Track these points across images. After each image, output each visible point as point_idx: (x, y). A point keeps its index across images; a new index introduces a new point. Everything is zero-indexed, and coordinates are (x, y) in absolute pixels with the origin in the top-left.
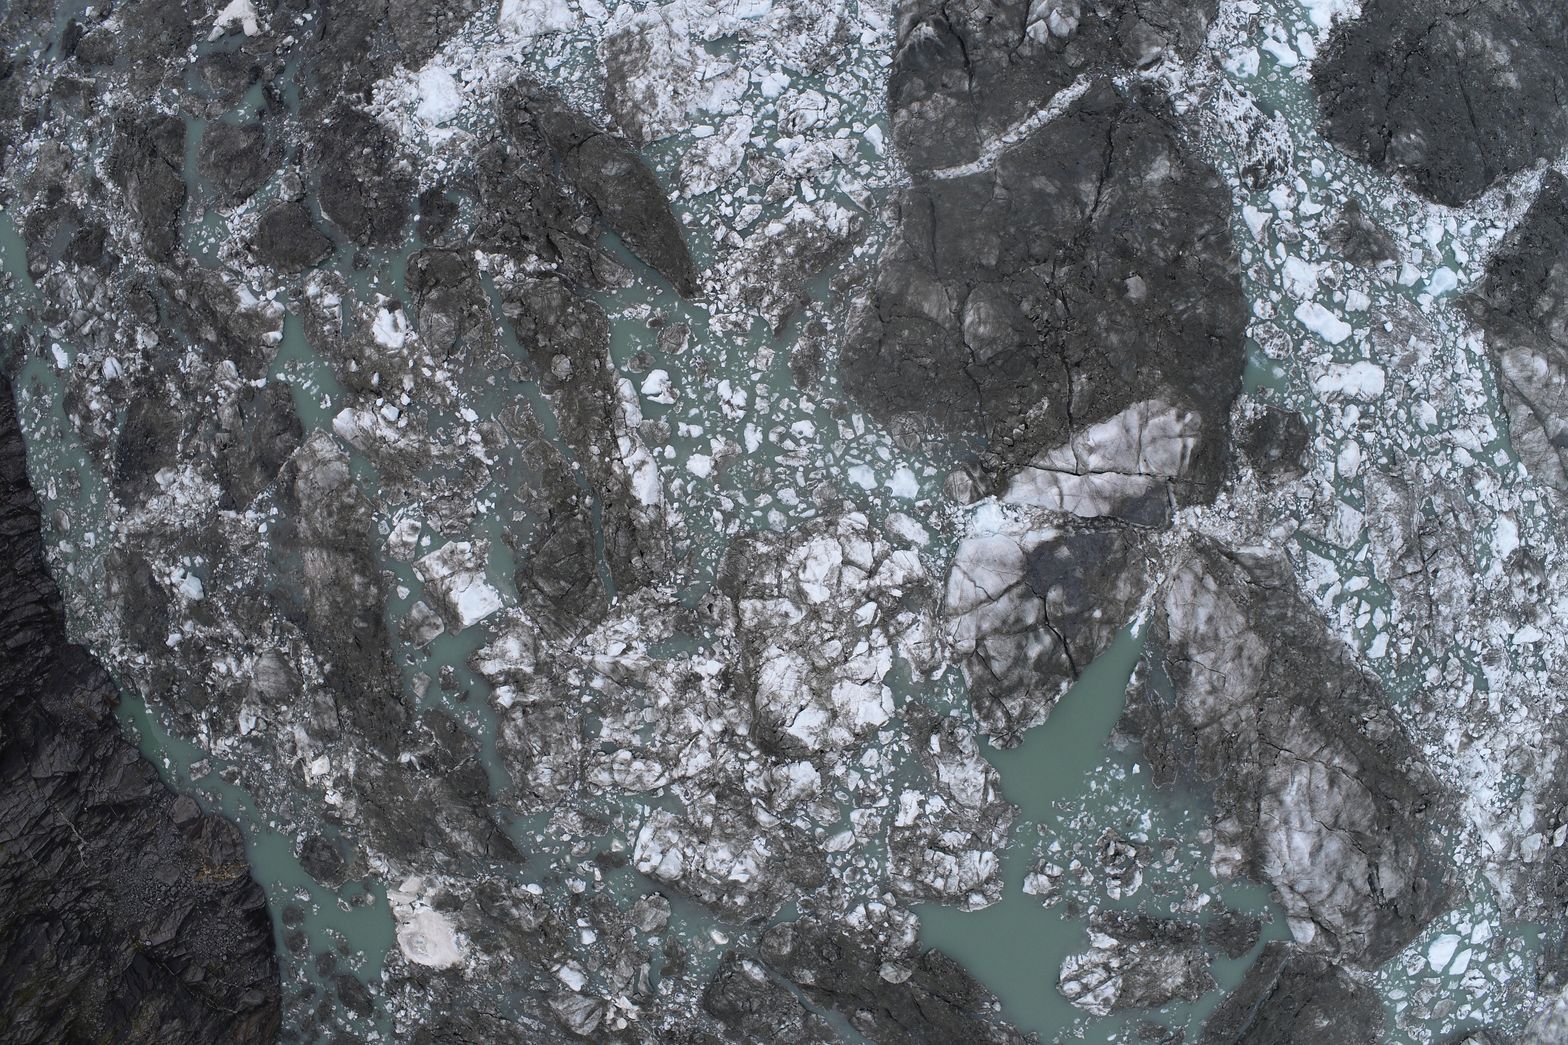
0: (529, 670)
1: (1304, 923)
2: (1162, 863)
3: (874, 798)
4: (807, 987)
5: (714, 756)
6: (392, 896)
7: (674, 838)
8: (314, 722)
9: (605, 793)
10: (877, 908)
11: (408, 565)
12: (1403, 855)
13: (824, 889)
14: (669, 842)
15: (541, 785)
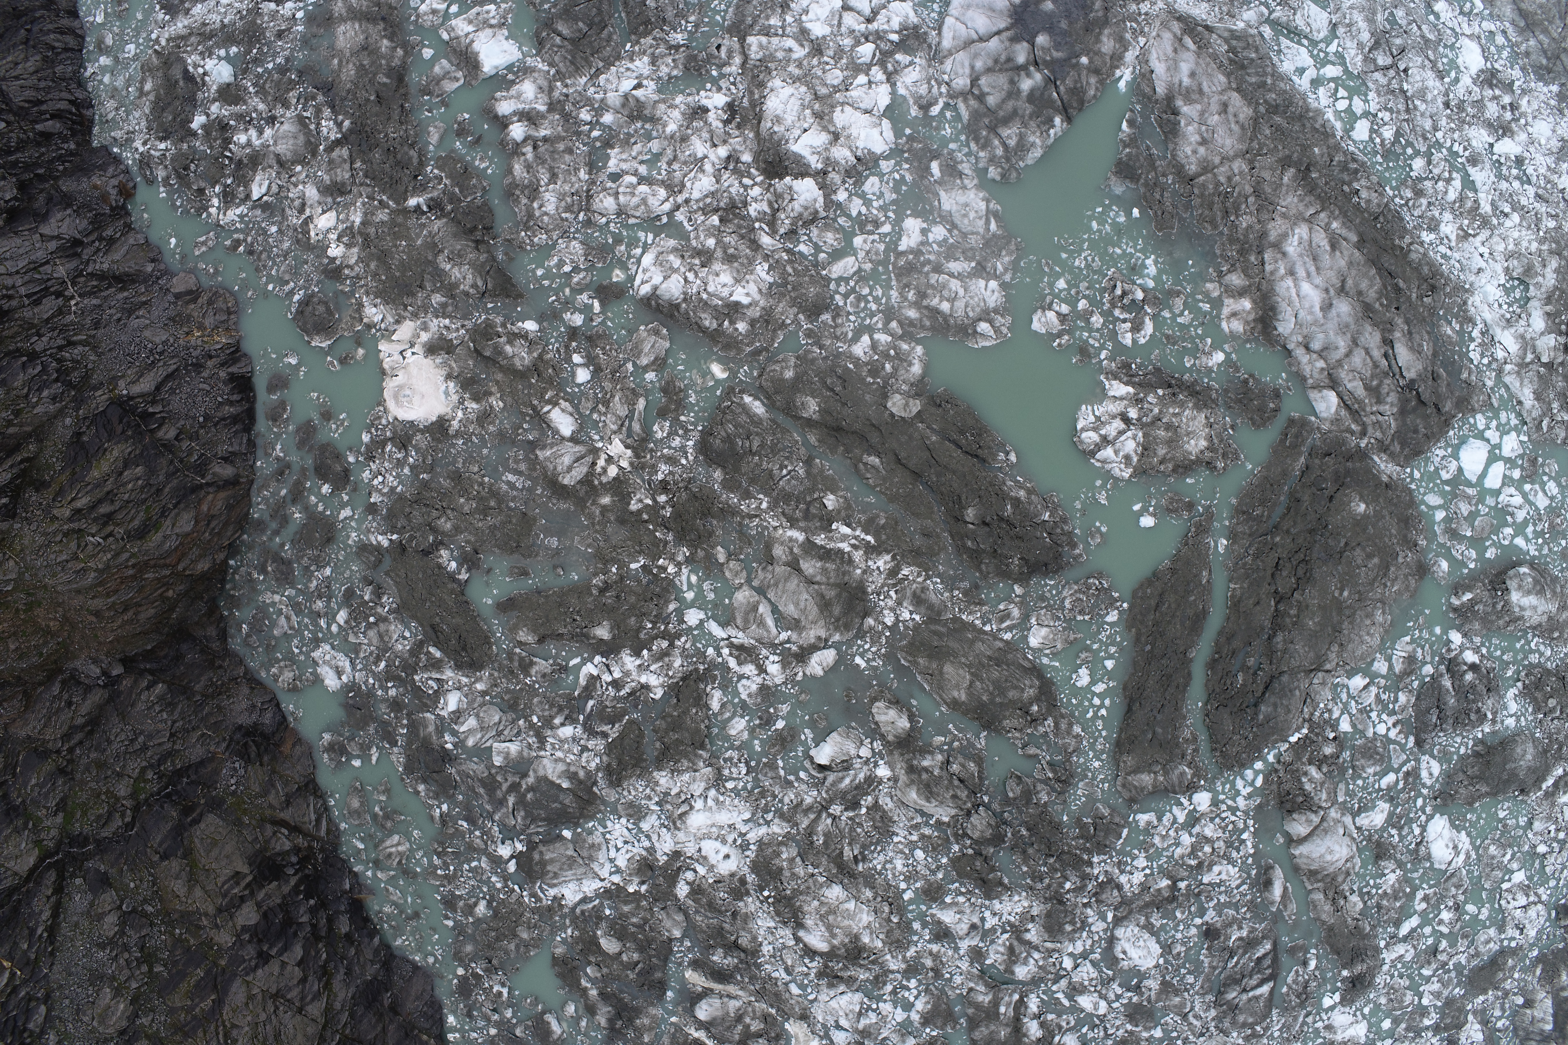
0: (542, 108)
1: (1325, 392)
2: (1171, 312)
3: (877, 224)
4: (809, 423)
5: (718, 182)
6: (383, 346)
7: (676, 262)
8: (326, 178)
9: (608, 223)
10: (883, 338)
11: (434, 30)
12: (1417, 337)
13: (826, 317)
14: (671, 268)
15: (546, 214)
